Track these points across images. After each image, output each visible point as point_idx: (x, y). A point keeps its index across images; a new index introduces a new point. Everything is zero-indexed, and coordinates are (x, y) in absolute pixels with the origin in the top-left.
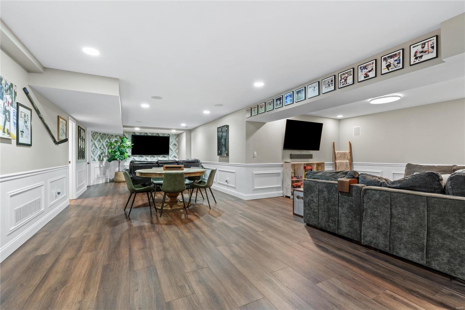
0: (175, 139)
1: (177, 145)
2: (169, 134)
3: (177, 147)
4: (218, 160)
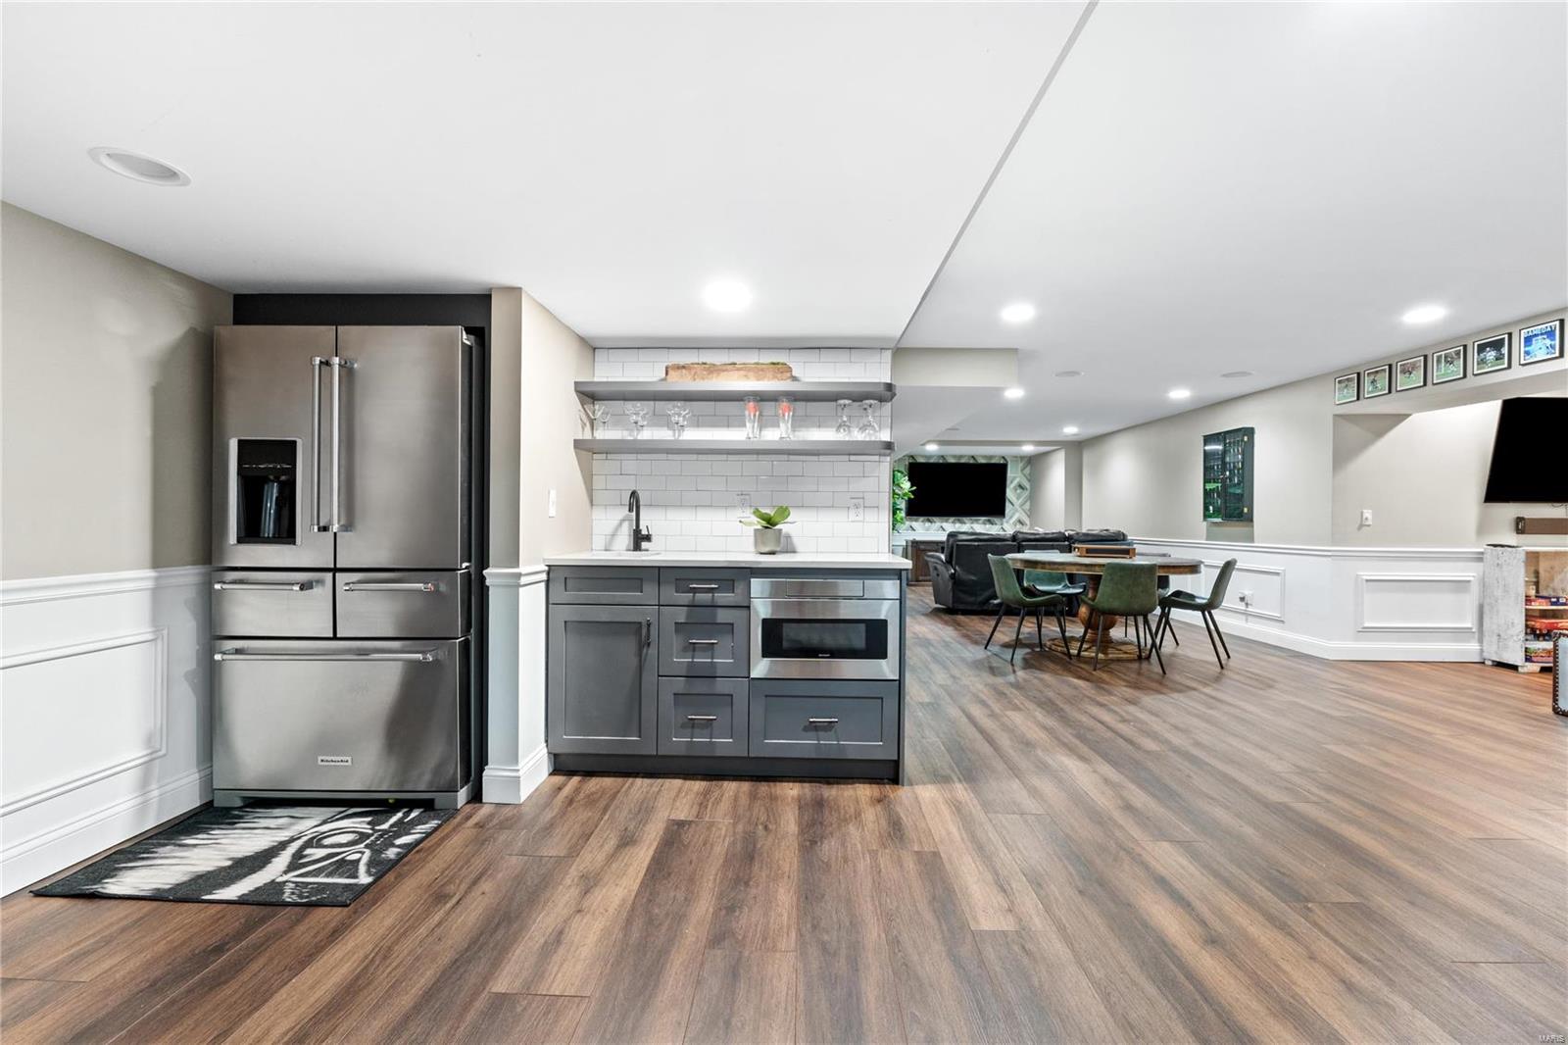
0: (1022, 470)
1: (1028, 487)
2: (1003, 457)
3: (1026, 493)
4: (1205, 537)
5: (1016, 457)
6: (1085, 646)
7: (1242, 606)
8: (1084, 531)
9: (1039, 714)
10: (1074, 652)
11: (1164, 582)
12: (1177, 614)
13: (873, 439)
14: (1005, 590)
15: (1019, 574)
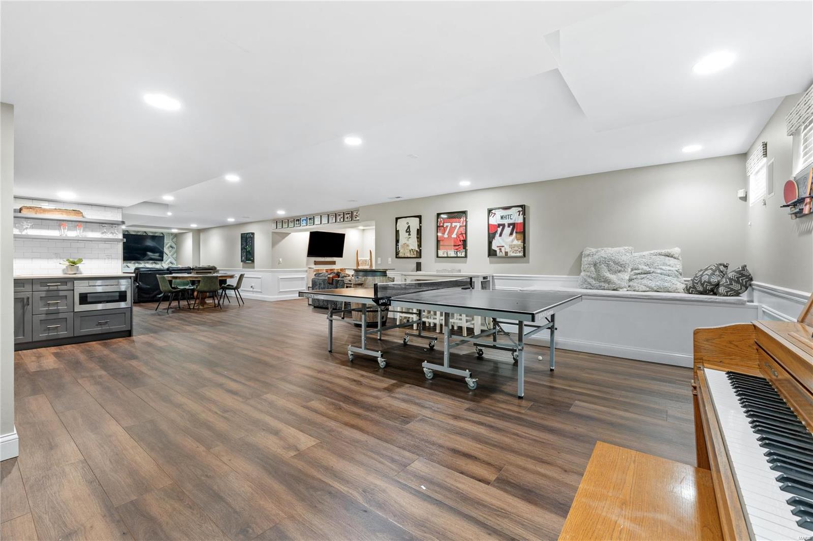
0: (172, 240)
1: (175, 247)
2: (162, 233)
3: (174, 250)
4: (242, 267)
5: (168, 233)
6: (196, 305)
7: (251, 289)
8: (201, 266)
9: (177, 321)
10: (192, 307)
11: (224, 281)
12: (228, 292)
13: (116, 237)
14: (163, 287)
15: (170, 282)
